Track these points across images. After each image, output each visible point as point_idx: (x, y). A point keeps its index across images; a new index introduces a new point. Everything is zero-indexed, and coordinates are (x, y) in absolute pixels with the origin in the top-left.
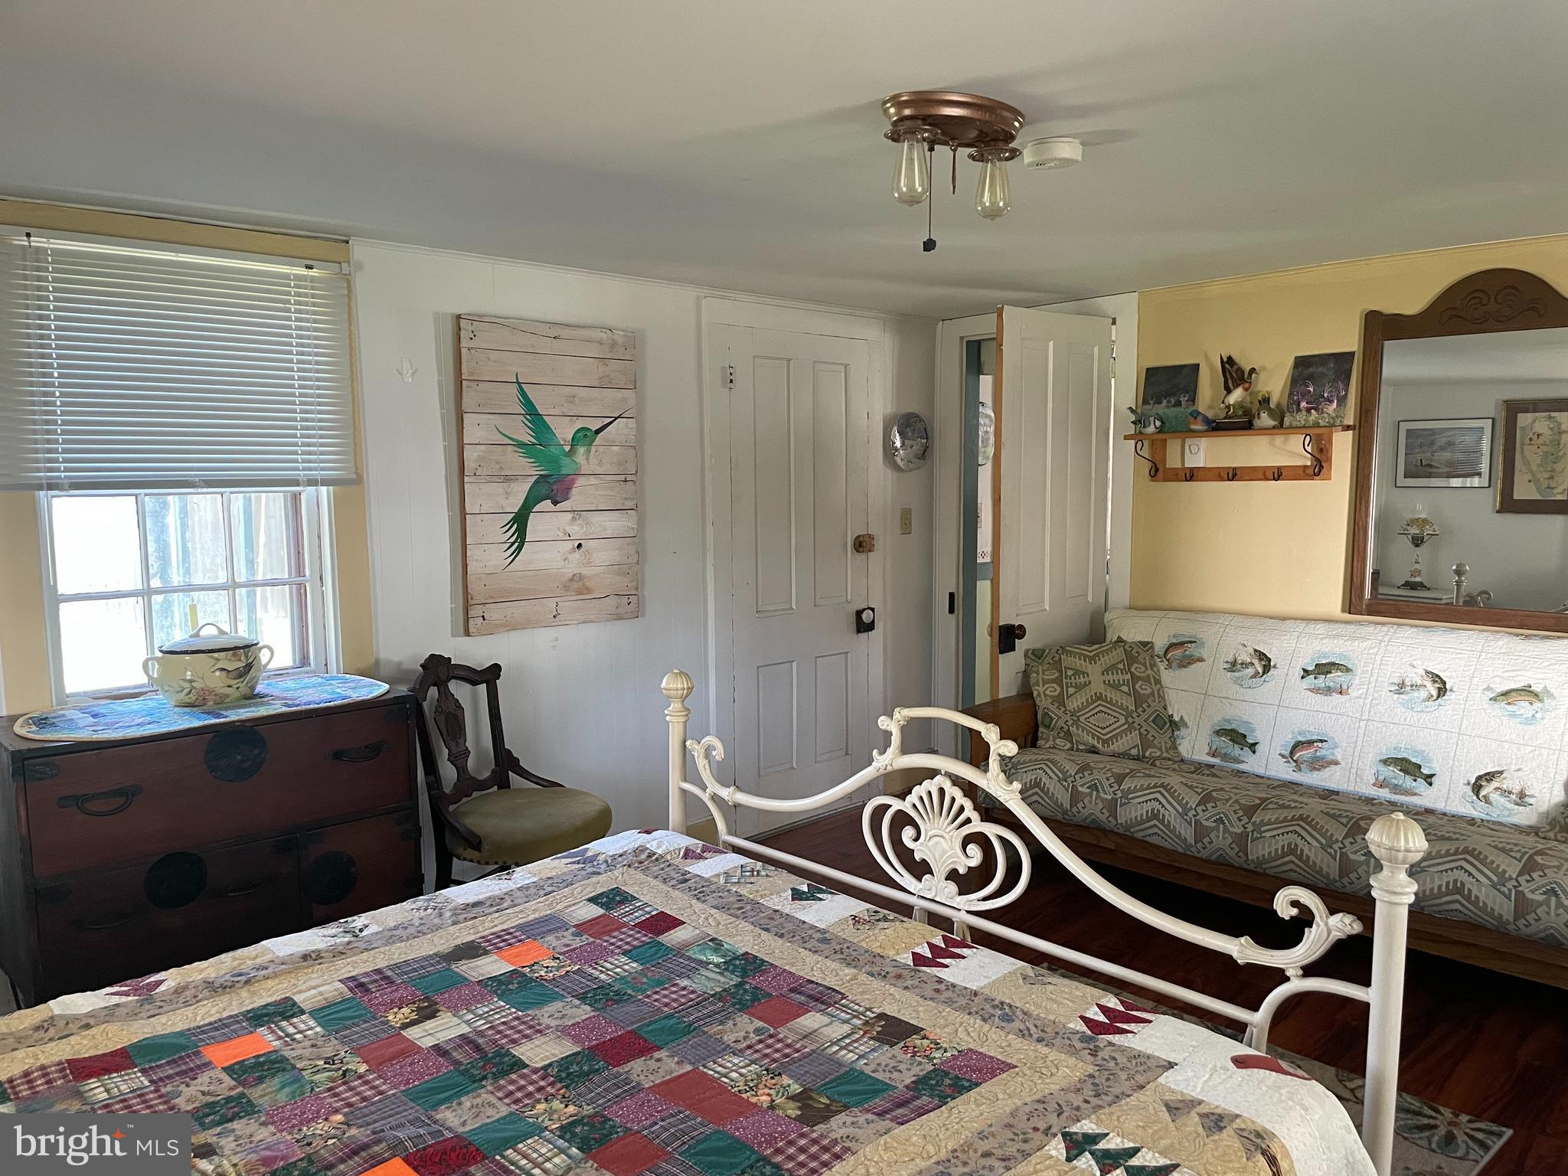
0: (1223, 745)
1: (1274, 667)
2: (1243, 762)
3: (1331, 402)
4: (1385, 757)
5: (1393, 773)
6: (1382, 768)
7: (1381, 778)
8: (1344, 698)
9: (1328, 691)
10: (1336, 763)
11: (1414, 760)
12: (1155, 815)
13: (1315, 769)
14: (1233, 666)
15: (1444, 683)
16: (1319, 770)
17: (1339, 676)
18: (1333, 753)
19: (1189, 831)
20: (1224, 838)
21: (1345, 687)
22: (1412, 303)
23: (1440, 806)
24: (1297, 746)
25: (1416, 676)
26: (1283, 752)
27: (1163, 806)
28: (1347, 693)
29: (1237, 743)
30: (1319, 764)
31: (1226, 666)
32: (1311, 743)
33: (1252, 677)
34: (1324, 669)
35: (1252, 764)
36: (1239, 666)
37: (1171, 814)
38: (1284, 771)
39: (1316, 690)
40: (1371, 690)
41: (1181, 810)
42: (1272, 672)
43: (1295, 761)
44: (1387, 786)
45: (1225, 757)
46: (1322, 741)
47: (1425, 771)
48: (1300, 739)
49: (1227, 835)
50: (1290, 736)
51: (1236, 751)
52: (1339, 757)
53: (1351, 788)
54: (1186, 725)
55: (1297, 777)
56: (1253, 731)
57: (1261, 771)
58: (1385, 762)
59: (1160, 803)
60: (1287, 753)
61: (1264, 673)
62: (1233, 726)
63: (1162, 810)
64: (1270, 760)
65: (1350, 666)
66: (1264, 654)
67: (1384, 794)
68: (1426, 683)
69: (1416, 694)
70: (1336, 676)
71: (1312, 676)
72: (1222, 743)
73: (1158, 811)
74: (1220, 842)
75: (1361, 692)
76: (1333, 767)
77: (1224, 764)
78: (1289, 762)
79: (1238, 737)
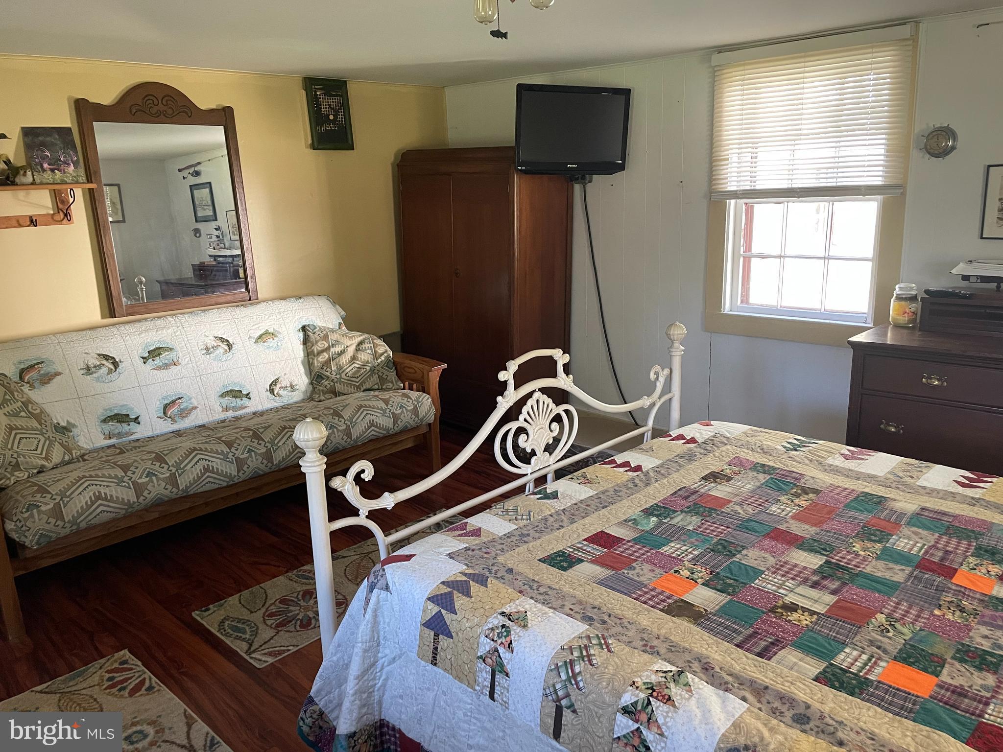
0: (113, 428)
1: (121, 362)
2: (134, 433)
3: (69, 164)
4: (220, 393)
5: (227, 400)
6: (222, 400)
7: (224, 406)
8: (179, 367)
9: (166, 366)
10: (196, 408)
11: (236, 389)
12: (206, 470)
13: (184, 417)
14: (88, 370)
15: (228, 341)
16: (186, 416)
17: (168, 355)
18: (191, 403)
19: (233, 468)
20: (257, 460)
21: (175, 360)
22: (107, 97)
23: (260, 408)
24: (166, 407)
25: (212, 342)
26: (159, 415)
27: (209, 461)
28: (180, 364)
29: (124, 422)
30: (185, 413)
31: (82, 372)
32: (173, 402)
33: (108, 374)
34: (155, 353)
35: (141, 432)
36: (93, 369)
37: (217, 463)
38: (166, 427)
39: (159, 368)
40: (192, 357)
41: (222, 457)
42: (121, 366)
43: (170, 417)
44: (230, 409)
45: (119, 435)
46: (179, 398)
47: (244, 392)
48: (166, 402)
49: (258, 457)
50: (158, 403)
51: (125, 428)
52: (196, 404)
53: (211, 419)
54: (74, 426)
55: (176, 427)
56: (132, 409)
57: (150, 434)
58: (222, 396)
59: (206, 460)
60: (162, 414)
61: (116, 369)
62: (116, 412)
63: (210, 464)
64: (153, 423)
65: (171, 347)
66: (107, 355)
67: (230, 414)
68: (218, 344)
69: (218, 352)
70: (165, 357)
71: (150, 360)
72: (111, 427)
73: (208, 465)
74: (255, 464)
75: (187, 360)
76: (194, 412)
77: (120, 440)
78: (165, 420)
79: (122, 418)
